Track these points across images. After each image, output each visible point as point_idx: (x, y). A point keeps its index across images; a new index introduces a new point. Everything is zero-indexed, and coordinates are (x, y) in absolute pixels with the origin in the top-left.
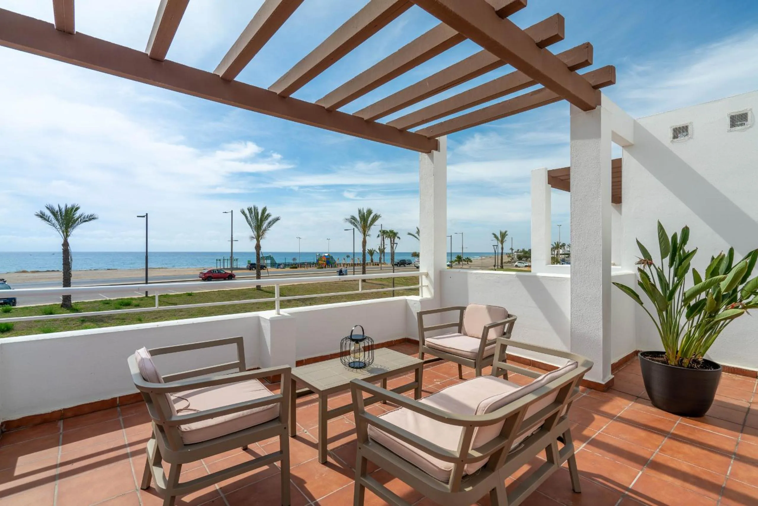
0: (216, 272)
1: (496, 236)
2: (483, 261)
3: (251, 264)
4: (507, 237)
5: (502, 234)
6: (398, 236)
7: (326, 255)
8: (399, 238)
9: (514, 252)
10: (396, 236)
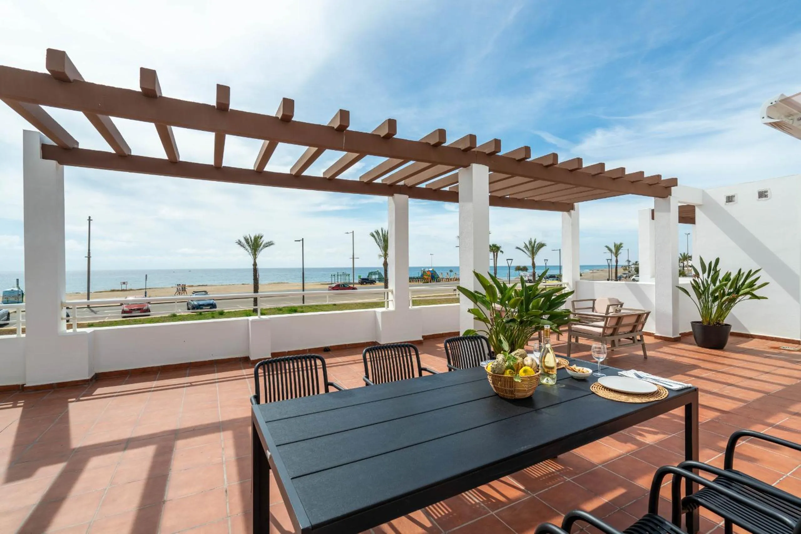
0: (341, 286)
1: (610, 250)
2: (595, 274)
3: (363, 279)
4: (622, 248)
5: (616, 247)
6: (501, 250)
7: (431, 269)
8: (502, 252)
9: (631, 264)
10: (499, 250)
